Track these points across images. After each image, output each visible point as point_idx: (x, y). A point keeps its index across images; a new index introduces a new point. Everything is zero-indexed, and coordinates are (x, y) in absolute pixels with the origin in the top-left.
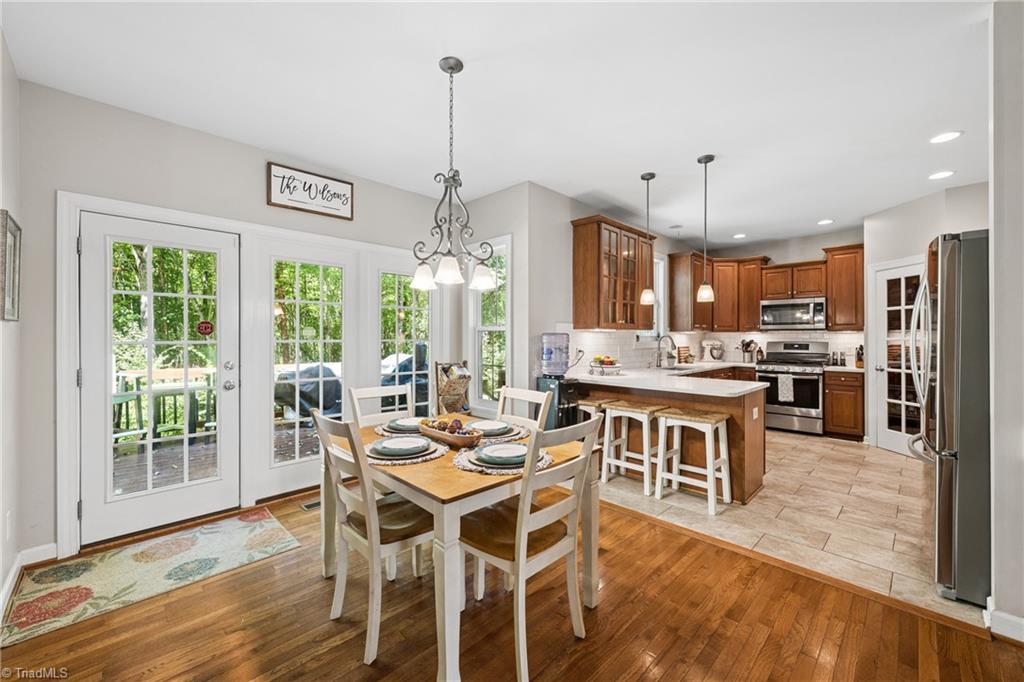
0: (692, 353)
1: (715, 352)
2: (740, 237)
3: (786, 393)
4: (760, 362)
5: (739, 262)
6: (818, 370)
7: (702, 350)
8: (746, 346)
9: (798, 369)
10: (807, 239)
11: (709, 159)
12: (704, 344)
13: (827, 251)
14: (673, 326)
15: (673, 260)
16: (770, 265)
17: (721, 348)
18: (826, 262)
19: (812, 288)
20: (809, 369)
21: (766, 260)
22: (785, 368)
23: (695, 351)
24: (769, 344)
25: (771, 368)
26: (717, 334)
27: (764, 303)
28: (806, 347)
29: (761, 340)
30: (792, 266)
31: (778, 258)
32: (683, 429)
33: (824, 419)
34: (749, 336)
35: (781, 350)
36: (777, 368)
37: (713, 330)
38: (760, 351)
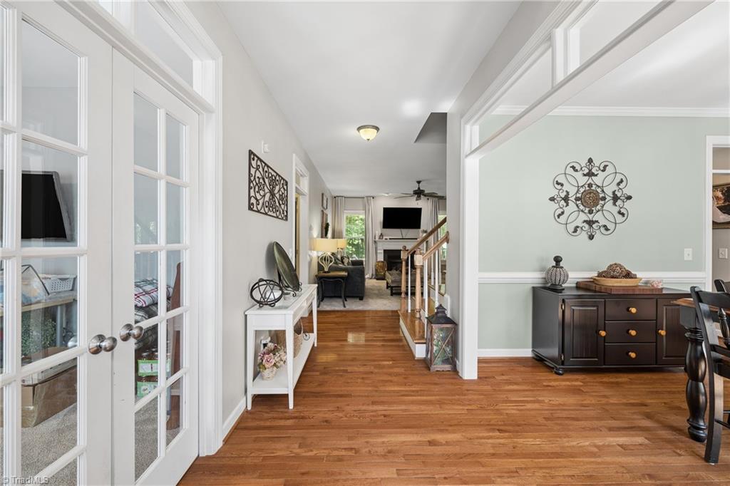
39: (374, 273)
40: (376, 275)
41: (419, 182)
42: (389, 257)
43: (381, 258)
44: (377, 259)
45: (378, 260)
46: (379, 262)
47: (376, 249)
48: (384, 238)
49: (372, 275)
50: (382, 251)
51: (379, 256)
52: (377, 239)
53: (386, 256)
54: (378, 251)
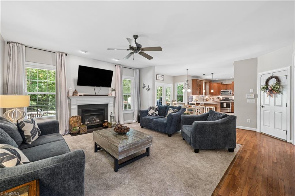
0: (208, 99)
1: (213, 99)
2: (217, 79)
3: (225, 106)
4: (221, 101)
5: (217, 83)
6: (230, 102)
7: (210, 99)
8: (218, 98)
9: (227, 102)
10: (229, 80)
11: (213, 73)
12: (211, 98)
13: (232, 82)
14: (205, 95)
15: (205, 83)
16: (223, 84)
17: (213, 98)
18: (232, 84)
19: (229, 88)
20: (229, 102)
21: (222, 83)
22: (225, 102)
23: (209, 99)
24: (223, 98)
25: (222, 102)
26: (213, 96)
27: (222, 91)
28: (229, 98)
29: (221, 97)
30: (226, 84)
31: (224, 83)
32: (209, 108)
33: (231, 110)
34: (219, 96)
35: (225, 99)
36: (224, 102)
37: (212, 95)
38: (221, 99)
39: (68, 129)
40: (70, 130)
41: (136, 37)
42: (83, 112)
43: (75, 112)
44: (70, 114)
45: (72, 115)
46: (73, 117)
47: (70, 105)
48: (79, 94)
49: (66, 131)
50: (77, 107)
51: (72, 111)
52: (71, 95)
53: (80, 110)
54: (72, 107)
